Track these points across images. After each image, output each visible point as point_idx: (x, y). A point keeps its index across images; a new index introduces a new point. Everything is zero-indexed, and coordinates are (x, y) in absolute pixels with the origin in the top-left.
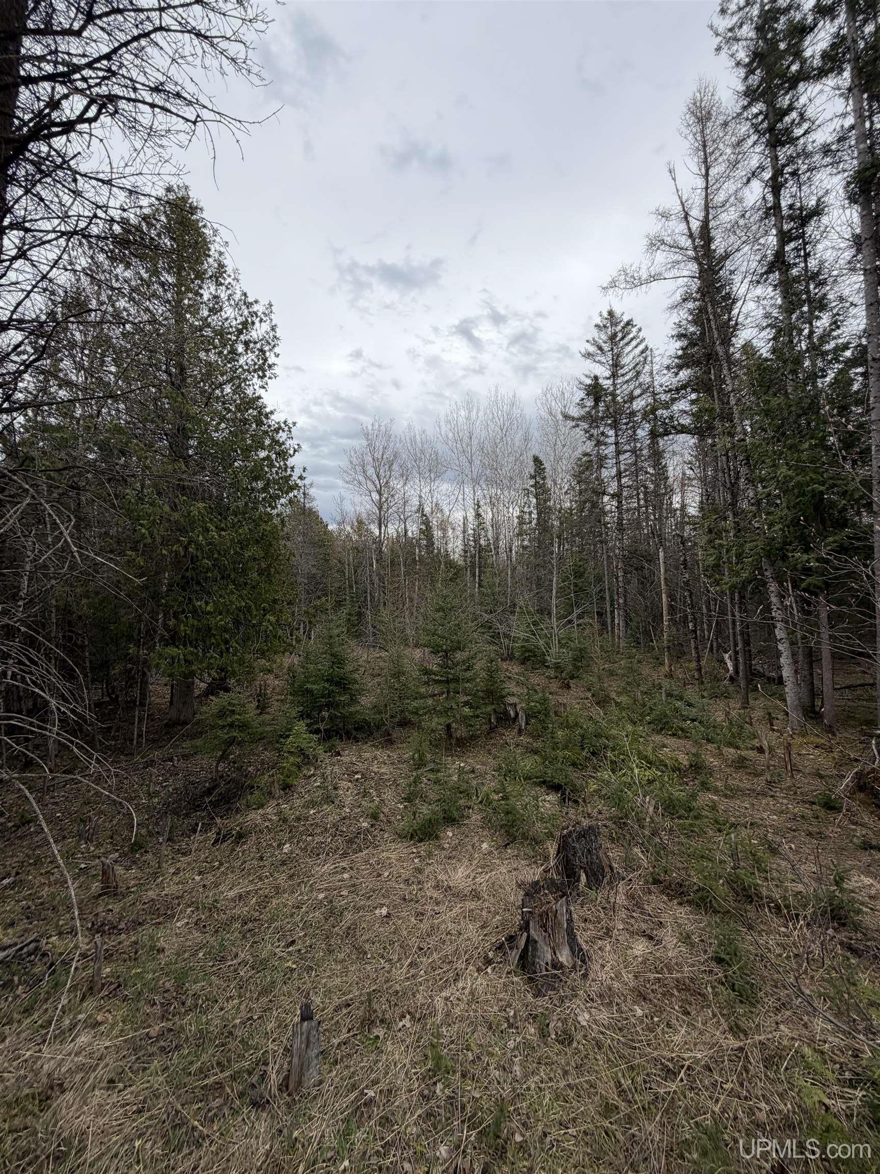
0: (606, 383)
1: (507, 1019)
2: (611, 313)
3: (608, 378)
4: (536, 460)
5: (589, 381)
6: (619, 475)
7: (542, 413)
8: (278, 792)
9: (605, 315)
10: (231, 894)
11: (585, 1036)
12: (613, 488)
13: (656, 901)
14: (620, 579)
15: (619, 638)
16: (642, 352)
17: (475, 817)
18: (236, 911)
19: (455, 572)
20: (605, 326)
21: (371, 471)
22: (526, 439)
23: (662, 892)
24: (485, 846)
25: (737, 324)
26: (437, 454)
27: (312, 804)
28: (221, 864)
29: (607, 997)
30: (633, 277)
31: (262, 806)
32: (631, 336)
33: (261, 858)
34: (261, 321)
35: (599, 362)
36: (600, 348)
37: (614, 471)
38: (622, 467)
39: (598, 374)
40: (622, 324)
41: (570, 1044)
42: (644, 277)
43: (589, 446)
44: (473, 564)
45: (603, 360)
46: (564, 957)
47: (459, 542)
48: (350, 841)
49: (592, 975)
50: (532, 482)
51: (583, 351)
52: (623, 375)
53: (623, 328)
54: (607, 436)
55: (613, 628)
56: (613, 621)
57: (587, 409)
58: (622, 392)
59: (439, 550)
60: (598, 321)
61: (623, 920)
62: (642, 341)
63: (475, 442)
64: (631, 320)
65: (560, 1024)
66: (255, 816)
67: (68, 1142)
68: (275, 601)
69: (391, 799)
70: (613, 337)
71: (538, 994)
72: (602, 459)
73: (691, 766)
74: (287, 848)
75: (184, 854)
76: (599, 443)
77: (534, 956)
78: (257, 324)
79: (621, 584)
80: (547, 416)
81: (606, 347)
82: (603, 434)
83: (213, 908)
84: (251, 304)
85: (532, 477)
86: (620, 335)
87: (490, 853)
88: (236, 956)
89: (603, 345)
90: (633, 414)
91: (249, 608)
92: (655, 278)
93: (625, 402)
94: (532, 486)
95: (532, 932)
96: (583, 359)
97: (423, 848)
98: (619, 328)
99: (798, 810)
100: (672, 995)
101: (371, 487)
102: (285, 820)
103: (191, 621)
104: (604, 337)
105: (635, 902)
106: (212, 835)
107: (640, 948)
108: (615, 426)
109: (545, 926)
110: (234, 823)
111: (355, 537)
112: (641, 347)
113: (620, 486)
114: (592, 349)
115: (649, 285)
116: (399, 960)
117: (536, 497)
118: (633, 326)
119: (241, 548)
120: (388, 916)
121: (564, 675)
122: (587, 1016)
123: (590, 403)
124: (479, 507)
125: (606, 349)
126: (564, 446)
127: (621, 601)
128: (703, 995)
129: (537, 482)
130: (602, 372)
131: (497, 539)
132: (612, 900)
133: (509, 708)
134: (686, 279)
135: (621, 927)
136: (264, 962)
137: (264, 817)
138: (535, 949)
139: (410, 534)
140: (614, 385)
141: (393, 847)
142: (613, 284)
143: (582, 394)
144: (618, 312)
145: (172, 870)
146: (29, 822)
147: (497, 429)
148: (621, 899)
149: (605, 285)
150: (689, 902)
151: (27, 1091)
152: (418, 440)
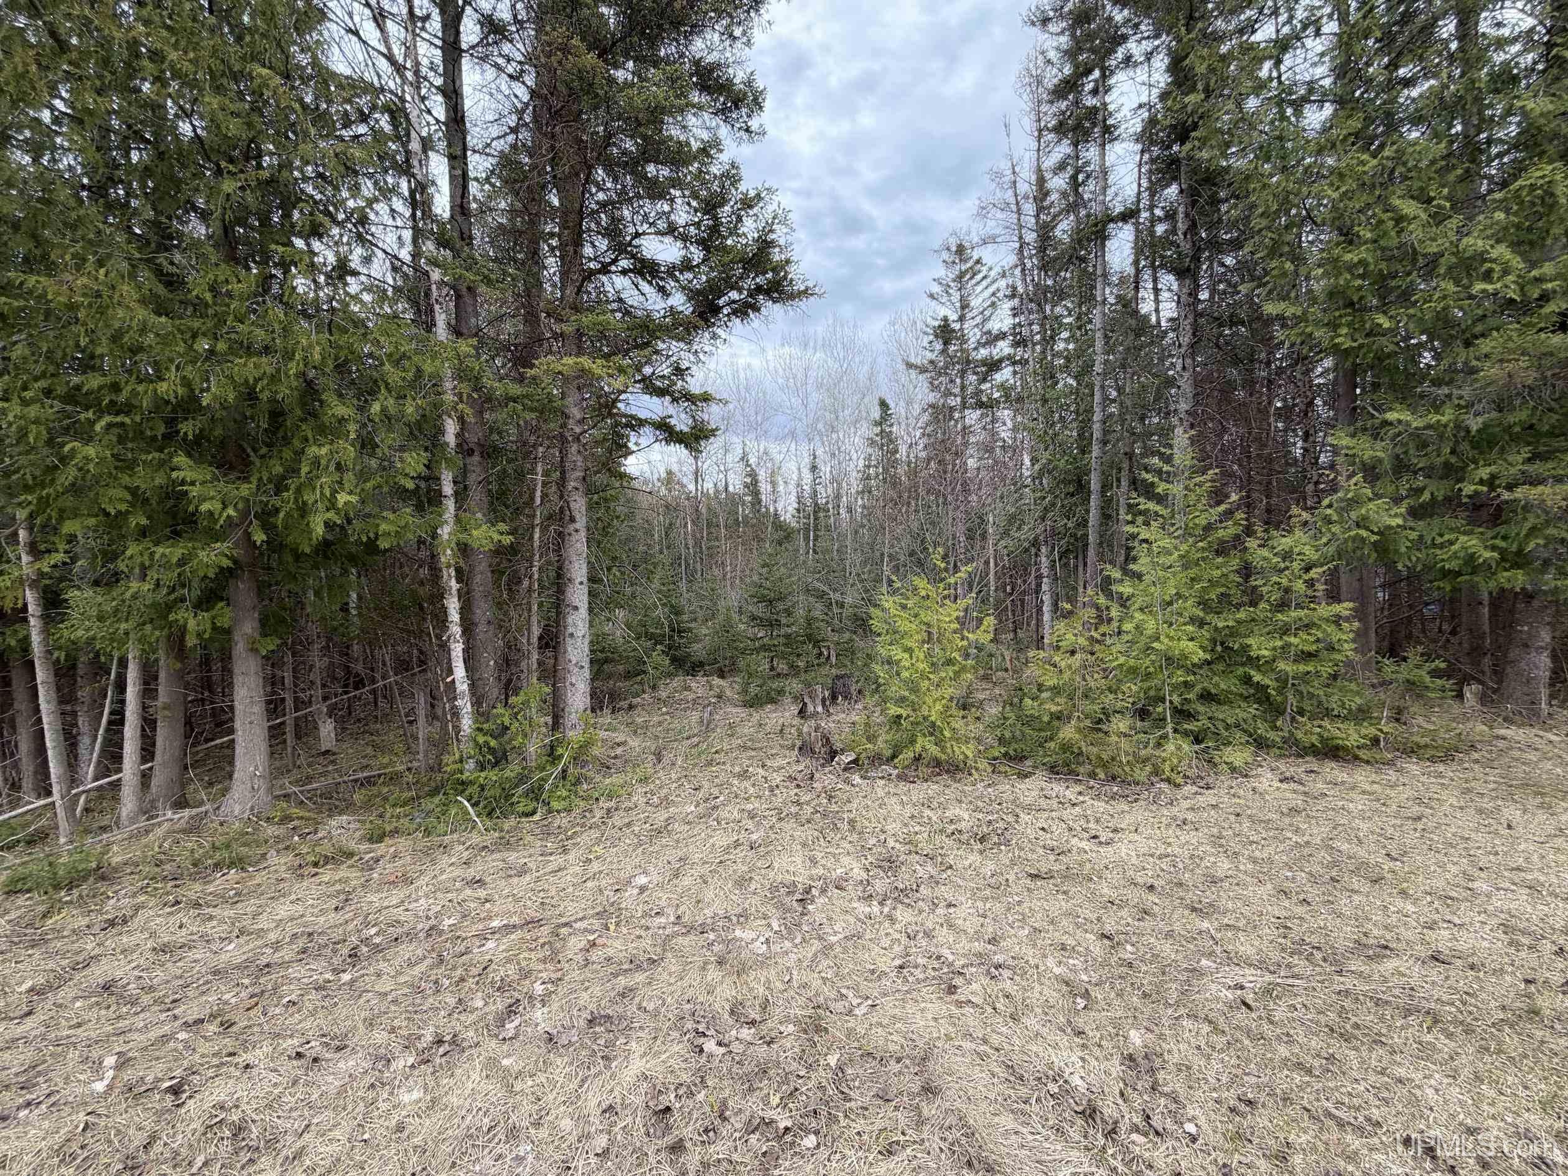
2: (960, 248)
3: (957, 321)
4: (883, 404)
5: (937, 323)
6: (964, 431)
9: (954, 249)
19: (785, 535)
20: (953, 263)
22: (871, 378)
26: (764, 393)
35: (946, 303)
36: (946, 288)
37: (958, 426)
39: (946, 316)
40: (972, 261)
43: (934, 397)
44: (807, 526)
45: (950, 300)
47: (793, 498)
50: (878, 430)
51: (928, 291)
52: (971, 319)
53: (973, 265)
54: (953, 387)
57: (937, 353)
58: (974, 336)
59: (767, 509)
60: (946, 256)
62: (993, 282)
64: (980, 257)
70: (961, 275)
76: (946, 393)
81: (952, 287)
82: (950, 384)
85: (879, 424)
86: (969, 274)
89: (951, 283)
93: (974, 349)
94: (877, 434)
98: (969, 265)
104: (952, 275)
108: (962, 375)
111: (663, 491)
112: (992, 289)
114: (936, 289)
117: (881, 448)
118: (982, 265)
123: (938, 346)
124: (815, 457)
129: (882, 431)
130: (950, 313)
139: (731, 489)
140: (964, 327)
143: (929, 336)
152: (742, 375)
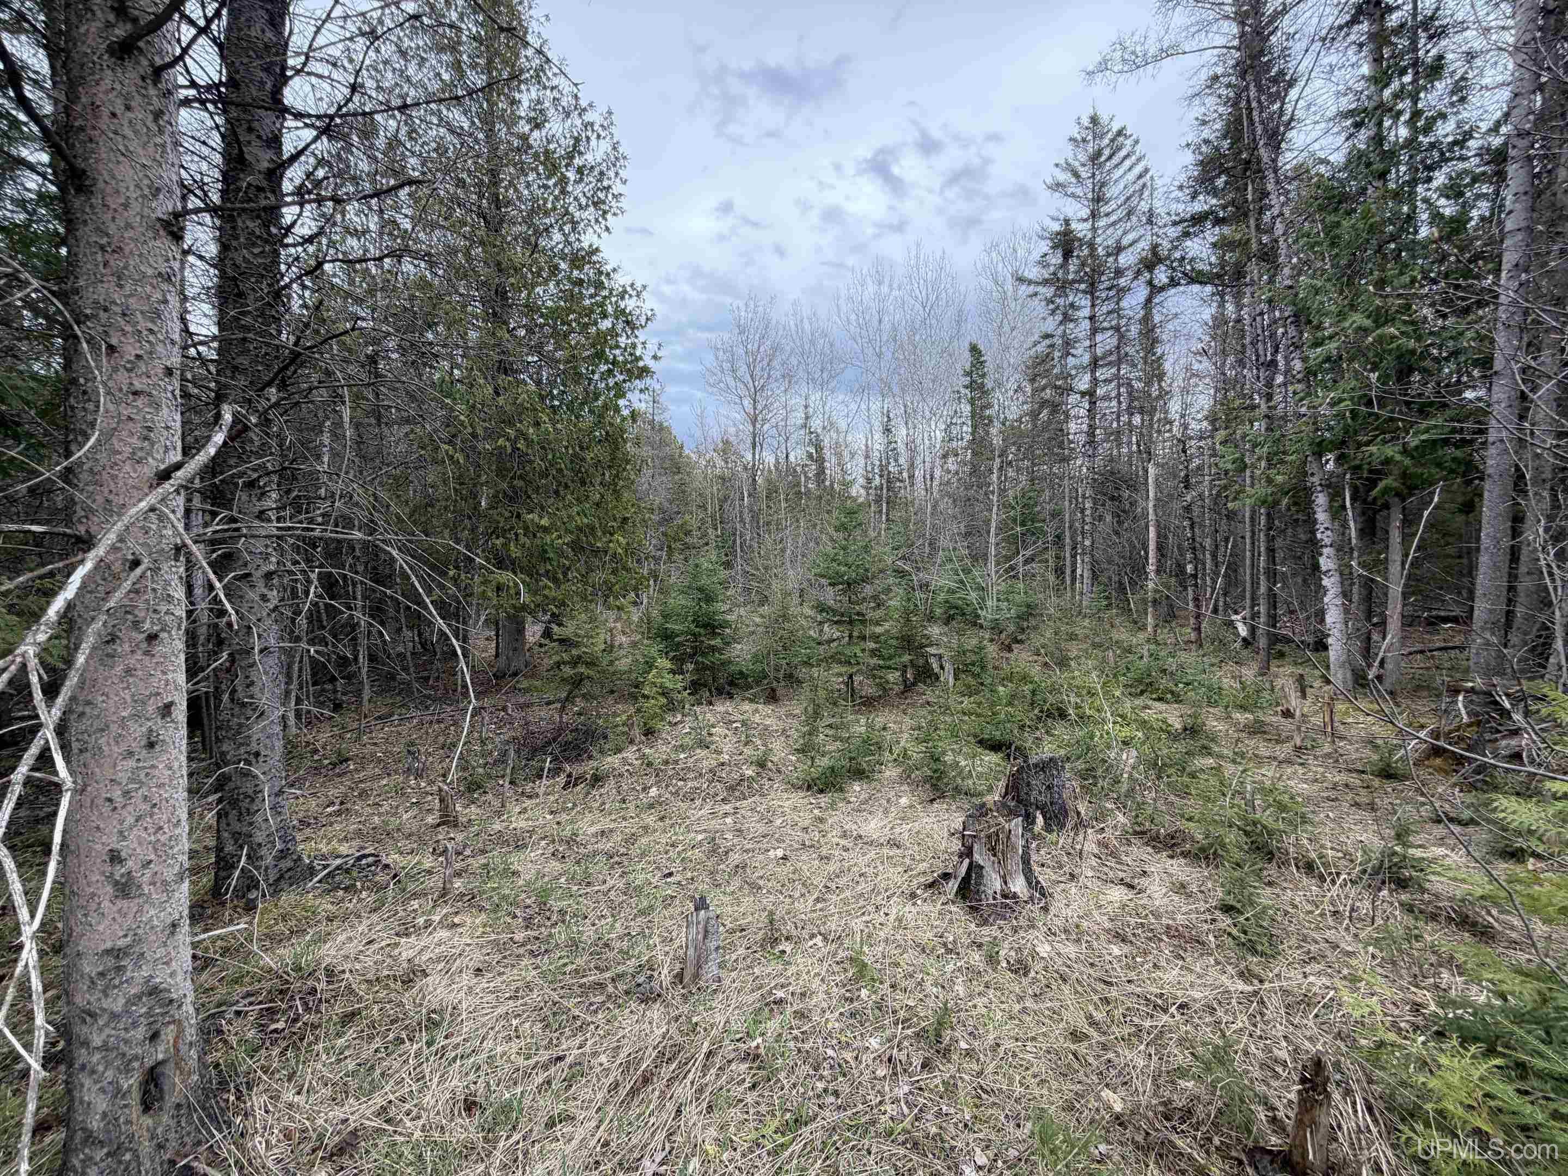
0: (1081, 229)
1: (945, 945)
2: (1094, 120)
3: (1086, 220)
4: (974, 349)
5: (1056, 227)
6: (1095, 364)
7: (984, 281)
8: (639, 737)
9: (1086, 122)
10: (593, 830)
11: (1046, 969)
12: (1083, 383)
13: (1138, 852)
14: (1088, 512)
15: (1082, 594)
16: (1140, 176)
17: (891, 772)
18: (600, 846)
20: (1084, 140)
21: (743, 370)
22: (960, 320)
23: (1147, 844)
24: (904, 801)
25: (1292, 119)
26: (832, 345)
27: (682, 748)
28: (575, 805)
29: (1074, 933)
30: (1133, 53)
31: (619, 750)
32: (1123, 153)
33: (624, 801)
34: (599, 136)
35: (1073, 195)
36: (1076, 175)
37: (1086, 359)
38: (1099, 352)
39: (1070, 215)
40: (1110, 136)
41: (1026, 975)
42: (1152, 51)
43: (1051, 325)
44: (878, 501)
45: (1079, 191)
46: (1018, 885)
48: (732, 789)
49: (1053, 910)
50: (967, 381)
51: (1049, 181)
52: (1107, 215)
53: (1112, 141)
54: (1079, 308)
55: (1074, 580)
56: (1074, 571)
57: (1052, 269)
58: (1105, 240)
59: (833, 479)
60: (1075, 132)
61: (1093, 868)
62: (1139, 160)
63: (886, 325)
64: (1124, 128)
65: (1013, 953)
66: (612, 761)
67: (440, 1012)
68: (625, 520)
69: (780, 750)
70: (1095, 157)
71: (985, 922)
72: (1068, 344)
73: (1185, 729)
74: (654, 792)
75: (530, 797)
76: (1066, 318)
77: (978, 884)
78: (593, 142)
79: (1088, 520)
80: (990, 285)
81: (1084, 173)
82: (1072, 305)
83: (571, 841)
84: (584, 110)
85: (969, 374)
86: (1107, 152)
87: (911, 806)
88: (605, 882)
89: (1081, 169)
90: (1119, 273)
91: (593, 529)
92: (1166, 53)
93: (1109, 255)
94: (966, 387)
95: (977, 857)
96: (1049, 192)
97: (824, 800)
98: (1106, 141)
99: (1340, 778)
100: (1161, 940)
101: (742, 391)
102: (650, 764)
103: (523, 539)
104: (1083, 157)
105: (1108, 851)
106: (562, 779)
107: (1117, 894)
108: (1092, 290)
109: (993, 849)
110: (588, 768)
111: (719, 463)
112: (1138, 169)
113: (1095, 381)
114: (1063, 177)
115: (1158, 64)
116: (803, 895)
117: (972, 402)
118: (1126, 137)
119: (582, 448)
120: (785, 858)
121: (1003, 636)
122: (1048, 948)
123: (1057, 259)
124: (889, 419)
125: (1084, 175)
126: (1013, 329)
127: (1087, 543)
128: (1203, 944)
129: (973, 382)
130: (1077, 210)
131: (912, 466)
132: (1078, 847)
133: (932, 660)
134: (1216, 52)
135: (1090, 874)
136: (639, 889)
137: (625, 761)
138: (980, 876)
139: (792, 459)
140: (1094, 229)
141: (786, 795)
142: (1104, 66)
143: (1044, 246)
144: (1104, 118)
145: (517, 809)
146: (347, 760)
147: (918, 306)
148: (1091, 847)
149: (1091, 68)
150: (1185, 855)
151: (386, 973)
152: (807, 326)
